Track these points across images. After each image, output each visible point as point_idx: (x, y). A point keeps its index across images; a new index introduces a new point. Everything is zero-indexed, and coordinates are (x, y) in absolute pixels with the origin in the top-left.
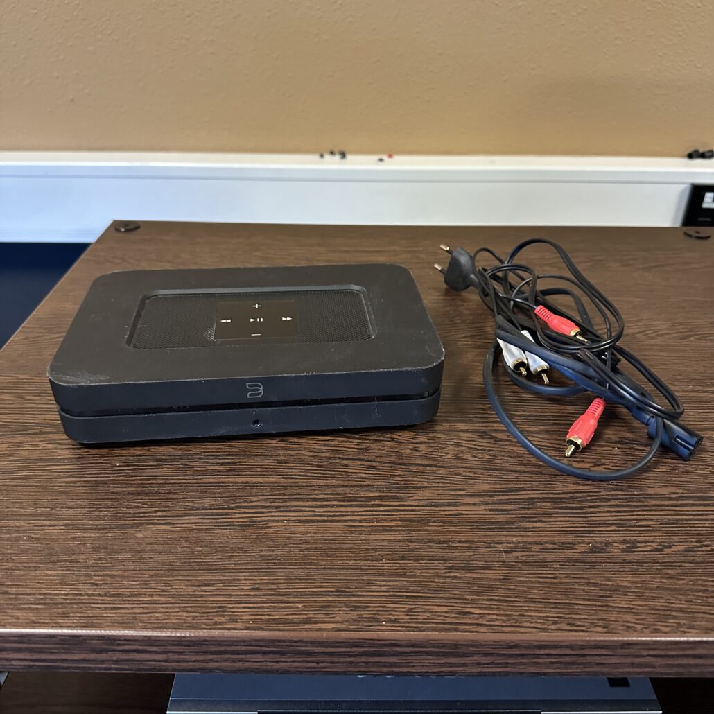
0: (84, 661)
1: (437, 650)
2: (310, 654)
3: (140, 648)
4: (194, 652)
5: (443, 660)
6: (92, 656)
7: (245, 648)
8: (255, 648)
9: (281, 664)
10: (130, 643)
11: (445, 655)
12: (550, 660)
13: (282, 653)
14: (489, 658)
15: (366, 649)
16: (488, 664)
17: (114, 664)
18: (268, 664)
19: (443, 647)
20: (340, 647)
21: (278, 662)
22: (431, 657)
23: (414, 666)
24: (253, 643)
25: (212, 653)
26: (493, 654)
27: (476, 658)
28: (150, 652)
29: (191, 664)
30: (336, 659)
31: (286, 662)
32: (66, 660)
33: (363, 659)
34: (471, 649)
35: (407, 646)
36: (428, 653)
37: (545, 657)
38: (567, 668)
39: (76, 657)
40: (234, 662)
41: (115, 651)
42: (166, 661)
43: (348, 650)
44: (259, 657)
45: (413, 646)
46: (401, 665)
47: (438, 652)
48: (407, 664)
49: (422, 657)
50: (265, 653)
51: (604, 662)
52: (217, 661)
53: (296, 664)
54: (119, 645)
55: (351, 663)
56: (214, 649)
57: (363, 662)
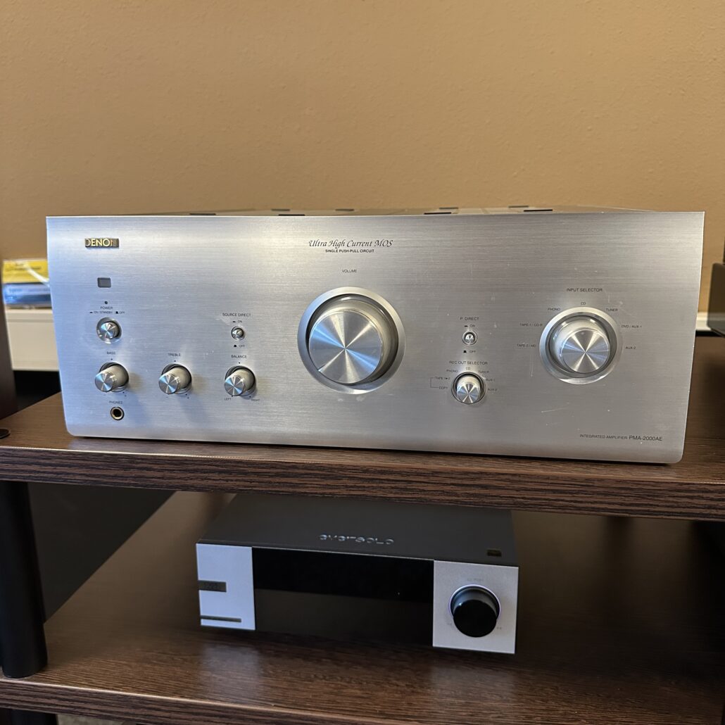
0: (116, 476)
1: (321, 472)
2: (246, 474)
3: (149, 466)
4: (180, 470)
5: (325, 483)
6: (121, 473)
7: (208, 467)
8: (214, 467)
9: (229, 482)
10: (144, 461)
11: (325, 477)
12: (389, 485)
13: (229, 472)
14: (352, 481)
15: (279, 471)
16: (351, 487)
17: (133, 480)
18: (222, 482)
19: (324, 470)
20: (263, 468)
21: (227, 481)
22: (316, 479)
23: (308, 487)
24: (214, 463)
25: (190, 471)
26: (354, 477)
27: (345, 481)
28: (154, 470)
29: (177, 481)
30: (261, 479)
31: (232, 480)
32: (105, 476)
33: (277, 480)
34: (341, 472)
35: (303, 469)
36: (316, 475)
37: (386, 482)
38: (402, 494)
39: (112, 473)
40: (202, 480)
41: (134, 468)
42: (163, 478)
43: (268, 470)
44: (216, 476)
45: (306, 468)
46: (301, 485)
47: (321, 475)
48: (304, 485)
49: (311, 479)
50: (220, 472)
51: (425, 488)
52: (191, 479)
53: (238, 483)
54: (138, 463)
55: (270, 482)
56: (191, 467)
57: (278, 483)
